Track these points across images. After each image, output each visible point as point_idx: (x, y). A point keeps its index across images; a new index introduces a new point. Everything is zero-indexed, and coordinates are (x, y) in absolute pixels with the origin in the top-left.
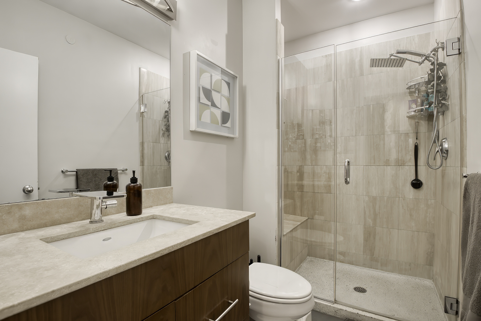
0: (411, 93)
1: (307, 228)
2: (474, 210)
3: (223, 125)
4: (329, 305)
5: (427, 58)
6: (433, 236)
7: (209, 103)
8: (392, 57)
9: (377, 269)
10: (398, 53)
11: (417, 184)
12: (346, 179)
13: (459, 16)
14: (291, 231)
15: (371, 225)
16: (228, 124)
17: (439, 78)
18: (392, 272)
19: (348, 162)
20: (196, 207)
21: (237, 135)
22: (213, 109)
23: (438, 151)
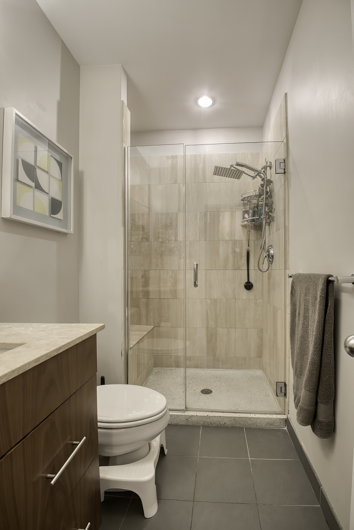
0: (244, 205)
1: (153, 337)
2: (300, 304)
3: (52, 215)
4: (180, 414)
5: (259, 174)
6: (261, 331)
7: (33, 184)
8: (232, 168)
9: (219, 368)
10: (238, 165)
11: (249, 286)
12: (195, 282)
13: (285, 141)
14: (138, 342)
15: (213, 327)
16: (60, 216)
17: (267, 192)
18: (232, 369)
19: (197, 265)
20: (15, 324)
21: (71, 230)
22: (38, 193)
23: (266, 257)
